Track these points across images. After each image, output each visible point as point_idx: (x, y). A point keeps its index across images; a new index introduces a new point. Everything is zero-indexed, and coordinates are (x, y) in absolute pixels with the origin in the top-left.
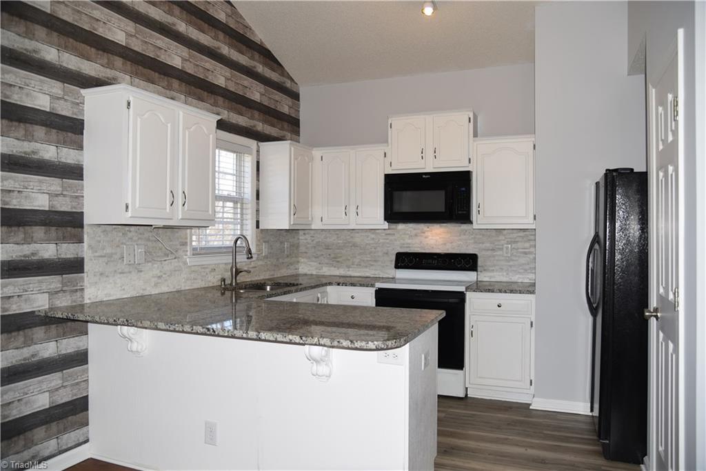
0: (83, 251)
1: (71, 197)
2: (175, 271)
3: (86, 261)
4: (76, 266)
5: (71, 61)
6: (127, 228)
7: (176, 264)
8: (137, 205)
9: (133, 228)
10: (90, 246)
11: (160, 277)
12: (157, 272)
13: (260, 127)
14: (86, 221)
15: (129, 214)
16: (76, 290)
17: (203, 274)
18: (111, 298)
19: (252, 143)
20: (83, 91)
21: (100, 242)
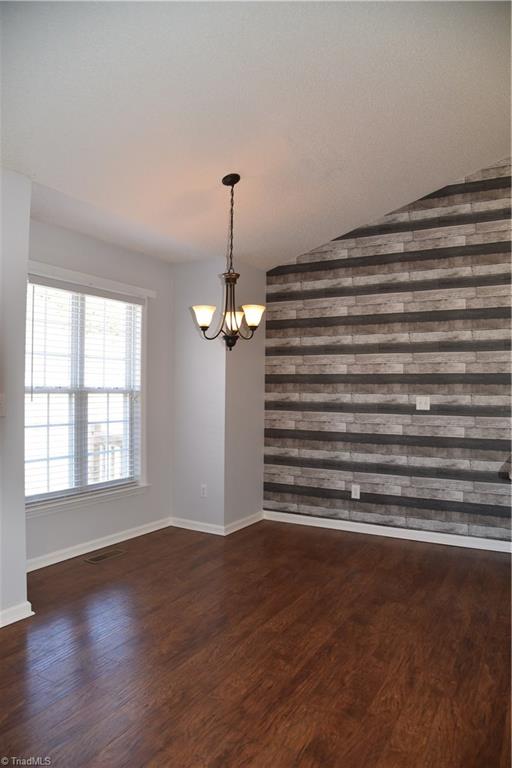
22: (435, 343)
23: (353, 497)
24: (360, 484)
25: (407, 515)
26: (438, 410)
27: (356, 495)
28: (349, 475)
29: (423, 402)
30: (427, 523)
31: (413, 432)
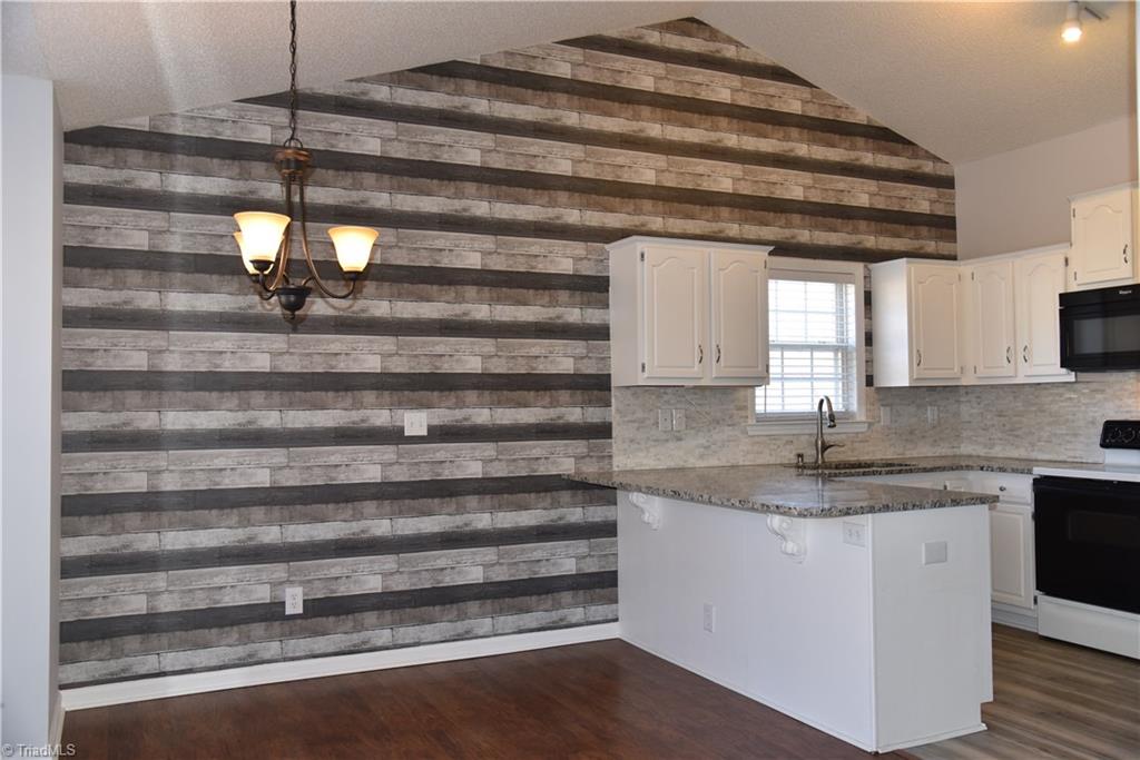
0: (610, 415)
1: (597, 358)
2: (729, 441)
3: (614, 425)
4: (604, 431)
5: (594, 218)
6: (662, 390)
7: (730, 433)
8: (656, 364)
9: (669, 390)
10: (618, 410)
11: (707, 448)
12: (702, 441)
13: (870, 242)
14: (614, 383)
15: (646, 375)
16: (603, 457)
17: (772, 447)
18: (643, 468)
19: (858, 268)
20: (607, 246)
21: (629, 405)
22: (434, 321)
23: (289, 611)
24: (302, 583)
25: (393, 625)
26: (440, 434)
27: (294, 606)
28: (278, 571)
29: (416, 422)
30: (428, 631)
31: (400, 474)
